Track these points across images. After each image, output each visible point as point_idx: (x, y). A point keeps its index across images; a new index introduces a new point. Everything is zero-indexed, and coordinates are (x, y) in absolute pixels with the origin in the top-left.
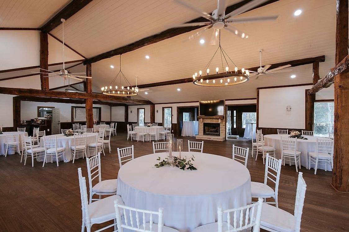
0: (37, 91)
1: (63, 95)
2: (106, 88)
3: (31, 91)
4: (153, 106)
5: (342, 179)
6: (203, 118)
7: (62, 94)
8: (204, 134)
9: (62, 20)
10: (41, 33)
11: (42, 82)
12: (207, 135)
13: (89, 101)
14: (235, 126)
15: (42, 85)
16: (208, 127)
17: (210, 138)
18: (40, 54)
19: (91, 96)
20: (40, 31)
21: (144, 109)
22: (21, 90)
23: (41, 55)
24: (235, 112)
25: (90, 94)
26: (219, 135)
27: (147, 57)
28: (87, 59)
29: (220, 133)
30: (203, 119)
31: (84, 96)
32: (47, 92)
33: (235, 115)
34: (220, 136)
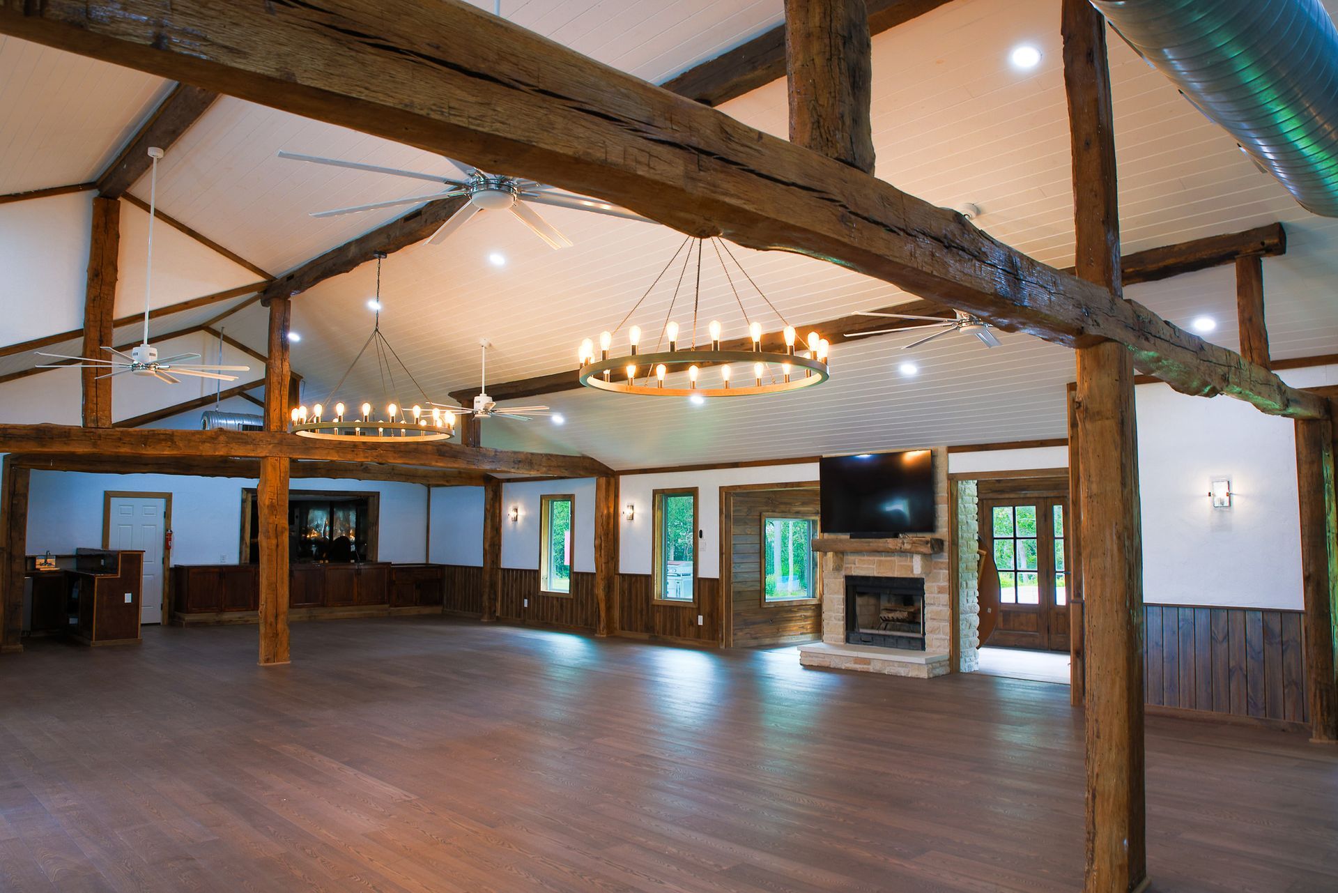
0: (64, 433)
1: (163, 443)
2: (318, 410)
3: (43, 433)
4: (608, 484)
5: (1094, 837)
6: (840, 547)
7: (160, 441)
8: (847, 640)
9: (153, 152)
10: (96, 200)
11: (86, 394)
12: (865, 642)
13: (274, 468)
14: (1061, 599)
15: (85, 409)
16: (872, 601)
17: (867, 661)
18: (88, 284)
19: (280, 443)
20: (95, 193)
21: (569, 498)
22: (9, 431)
23: (90, 286)
24: (1058, 510)
25: (278, 436)
26: (920, 645)
27: (497, 259)
28: (275, 278)
29: (924, 634)
30: (840, 553)
31: (251, 446)
32: (100, 436)
33: (1059, 531)
34: (923, 648)
